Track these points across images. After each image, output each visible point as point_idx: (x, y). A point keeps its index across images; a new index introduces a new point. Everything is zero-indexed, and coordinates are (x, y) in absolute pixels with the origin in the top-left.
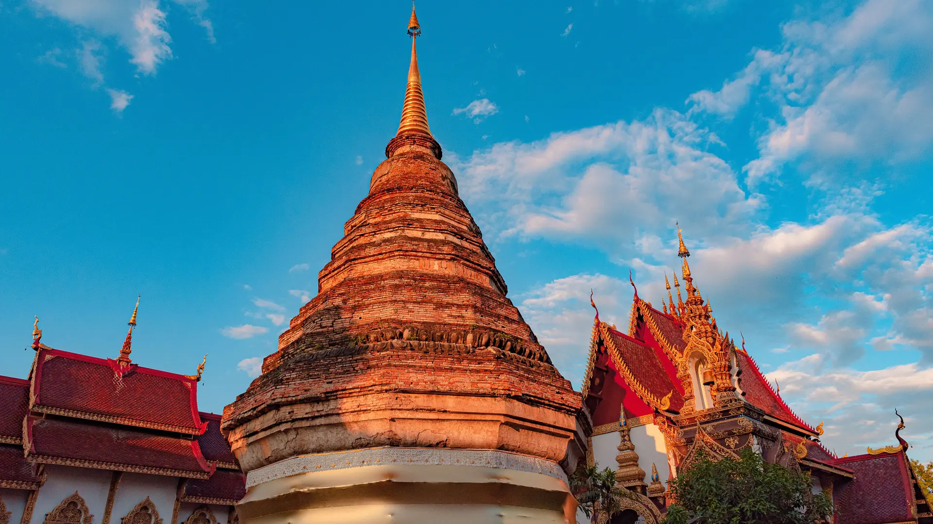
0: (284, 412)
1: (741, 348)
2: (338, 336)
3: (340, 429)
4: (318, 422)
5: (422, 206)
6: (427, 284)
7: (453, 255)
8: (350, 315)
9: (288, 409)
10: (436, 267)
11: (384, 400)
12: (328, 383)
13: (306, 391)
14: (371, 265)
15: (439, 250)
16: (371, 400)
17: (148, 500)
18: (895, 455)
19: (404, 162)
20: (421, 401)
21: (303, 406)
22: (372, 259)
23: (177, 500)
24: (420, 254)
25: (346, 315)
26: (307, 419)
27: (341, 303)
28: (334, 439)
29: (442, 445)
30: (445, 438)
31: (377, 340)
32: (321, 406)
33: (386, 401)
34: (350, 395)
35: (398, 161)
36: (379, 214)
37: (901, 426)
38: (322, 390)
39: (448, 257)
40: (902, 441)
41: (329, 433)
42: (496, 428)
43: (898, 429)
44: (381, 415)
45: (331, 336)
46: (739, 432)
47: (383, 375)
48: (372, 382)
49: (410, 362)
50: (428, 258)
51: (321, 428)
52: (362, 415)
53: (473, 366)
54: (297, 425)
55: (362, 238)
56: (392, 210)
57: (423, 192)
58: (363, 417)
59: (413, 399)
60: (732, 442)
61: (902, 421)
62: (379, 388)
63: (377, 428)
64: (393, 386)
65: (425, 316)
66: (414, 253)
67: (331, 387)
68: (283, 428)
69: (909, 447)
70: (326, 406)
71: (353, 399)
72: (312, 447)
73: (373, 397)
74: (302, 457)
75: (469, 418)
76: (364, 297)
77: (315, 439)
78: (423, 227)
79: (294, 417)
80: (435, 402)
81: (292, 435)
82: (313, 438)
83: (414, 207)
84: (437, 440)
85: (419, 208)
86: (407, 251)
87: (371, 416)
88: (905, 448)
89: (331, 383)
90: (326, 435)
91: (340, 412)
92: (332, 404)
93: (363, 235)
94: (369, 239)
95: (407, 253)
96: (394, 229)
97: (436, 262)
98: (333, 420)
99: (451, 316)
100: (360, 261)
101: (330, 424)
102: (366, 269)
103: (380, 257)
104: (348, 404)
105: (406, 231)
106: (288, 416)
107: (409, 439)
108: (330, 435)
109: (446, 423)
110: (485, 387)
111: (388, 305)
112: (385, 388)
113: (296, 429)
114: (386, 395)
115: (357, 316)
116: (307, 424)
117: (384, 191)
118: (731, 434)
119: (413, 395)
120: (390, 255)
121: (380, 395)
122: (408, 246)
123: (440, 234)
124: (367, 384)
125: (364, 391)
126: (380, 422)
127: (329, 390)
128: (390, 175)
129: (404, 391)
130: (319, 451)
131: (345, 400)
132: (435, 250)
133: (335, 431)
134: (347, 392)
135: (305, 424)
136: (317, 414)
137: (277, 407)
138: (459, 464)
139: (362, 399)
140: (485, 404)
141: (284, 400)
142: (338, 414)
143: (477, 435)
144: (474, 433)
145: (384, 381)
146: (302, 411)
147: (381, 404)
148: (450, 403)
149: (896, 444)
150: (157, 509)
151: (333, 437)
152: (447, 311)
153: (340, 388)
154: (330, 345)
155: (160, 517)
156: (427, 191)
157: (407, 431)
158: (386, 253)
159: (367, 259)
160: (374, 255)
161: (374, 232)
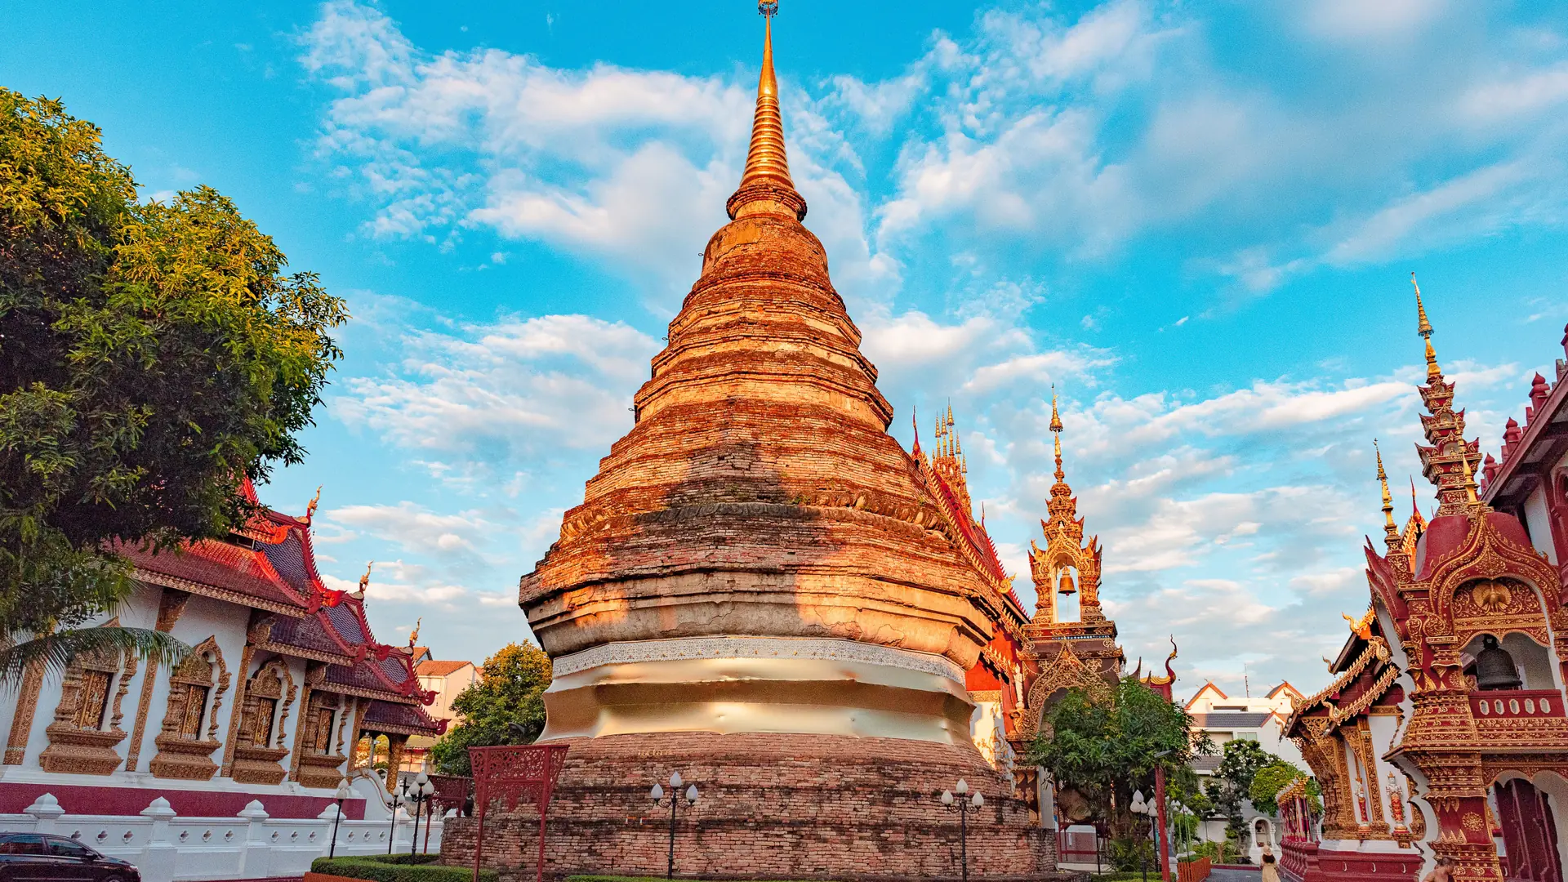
0: (720, 580)
1: (980, 525)
2: (771, 488)
3: (790, 610)
4: (765, 598)
5: (822, 311)
6: (854, 432)
7: (869, 394)
8: (771, 459)
9: (727, 576)
10: (848, 407)
11: (857, 585)
12: (789, 553)
13: (759, 558)
14: (766, 385)
15: (855, 383)
16: (839, 583)
17: (210, 641)
18: (1161, 686)
19: (782, 232)
20: (892, 591)
21: (747, 576)
22: (770, 377)
23: (249, 644)
24: (834, 386)
25: (767, 458)
26: (751, 592)
27: (750, 437)
28: (780, 622)
29: (897, 644)
30: (901, 636)
31: (827, 504)
32: (773, 580)
33: (859, 587)
34: (814, 573)
35: (773, 228)
36: (762, 308)
37: (1173, 656)
38: (782, 561)
39: (863, 396)
40: (1171, 673)
41: (775, 614)
42: (948, 631)
43: (1170, 658)
44: (849, 601)
45: (763, 486)
46: (1105, 655)
47: (863, 556)
48: (849, 563)
49: (878, 542)
50: (841, 392)
51: (767, 607)
52: (825, 599)
53: (936, 556)
54: (737, 598)
55: (746, 340)
56: (782, 307)
57: (814, 288)
58: (826, 601)
59: (885, 588)
60: (1094, 665)
61: (1175, 650)
62: (855, 570)
63: (836, 616)
64: (872, 571)
65: (864, 478)
66: (828, 383)
67: (794, 559)
68: (718, 599)
69: (1176, 681)
70: (779, 580)
71: (816, 577)
72: (750, 627)
73: (842, 579)
74: (733, 638)
75: (932, 617)
76: (784, 437)
77: (755, 618)
78: (830, 346)
79: (735, 588)
80: (906, 594)
81: (725, 610)
82: (752, 617)
83: (811, 310)
84: (894, 638)
85: (817, 313)
86: (820, 379)
87: (837, 600)
88: (1172, 681)
89: (794, 553)
90: (770, 615)
91: (799, 591)
92: (788, 580)
93: (747, 337)
94: (756, 344)
95: (821, 382)
96: (795, 341)
97: (849, 400)
98: (786, 598)
99: (890, 483)
100: (752, 376)
101: (781, 604)
102: (761, 390)
103: (784, 378)
104: (809, 582)
105: (811, 347)
106: (727, 586)
107: (870, 635)
108: (775, 616)
109: (907, 619)
110: (954, 584)
111: (826, 457)
112: (862, 571)
113: (734, 603)
114: (858, 579)
115: (783, 461)
116: (752, 599)
117: (764, 273)
118: (1095, 655)
119: (885, 583)
120: (799, 379)
121: (852, 579)
122: (823, 373)
123: (846, 359)
124: (842, 563)
125: (834, 570)
126: (845, 609)
127: (791, 563)
128: (762, 247)
129: (881, 579)
130: (754, 633)
131: (805, 577)
132: (850, 384)
133: (783, 612)
134: (813, 568)
135: (748, 598)
136: (767, 589)
137: (708, 571)
138: (882, 664)
139: (827, 579)
140: (948, 603)
141: (727, 565)
142: (793, 593)
143: (931, 637)
144: (929, 634)
145: (863, 562)
146: (746, 582)
147: (852, 589)
148: (918, 597)
149: (1164, 676)
150: (224, 657)
151: (779, 619)
152: (886, 476)
153: (807, 563)
154: (759, 497)
155: (227, 671)
156: (820, 287)
157: (870, 625)
158: (792, 375)
159: (764, 377)
160: (775, 374)
161: (767, 337)
